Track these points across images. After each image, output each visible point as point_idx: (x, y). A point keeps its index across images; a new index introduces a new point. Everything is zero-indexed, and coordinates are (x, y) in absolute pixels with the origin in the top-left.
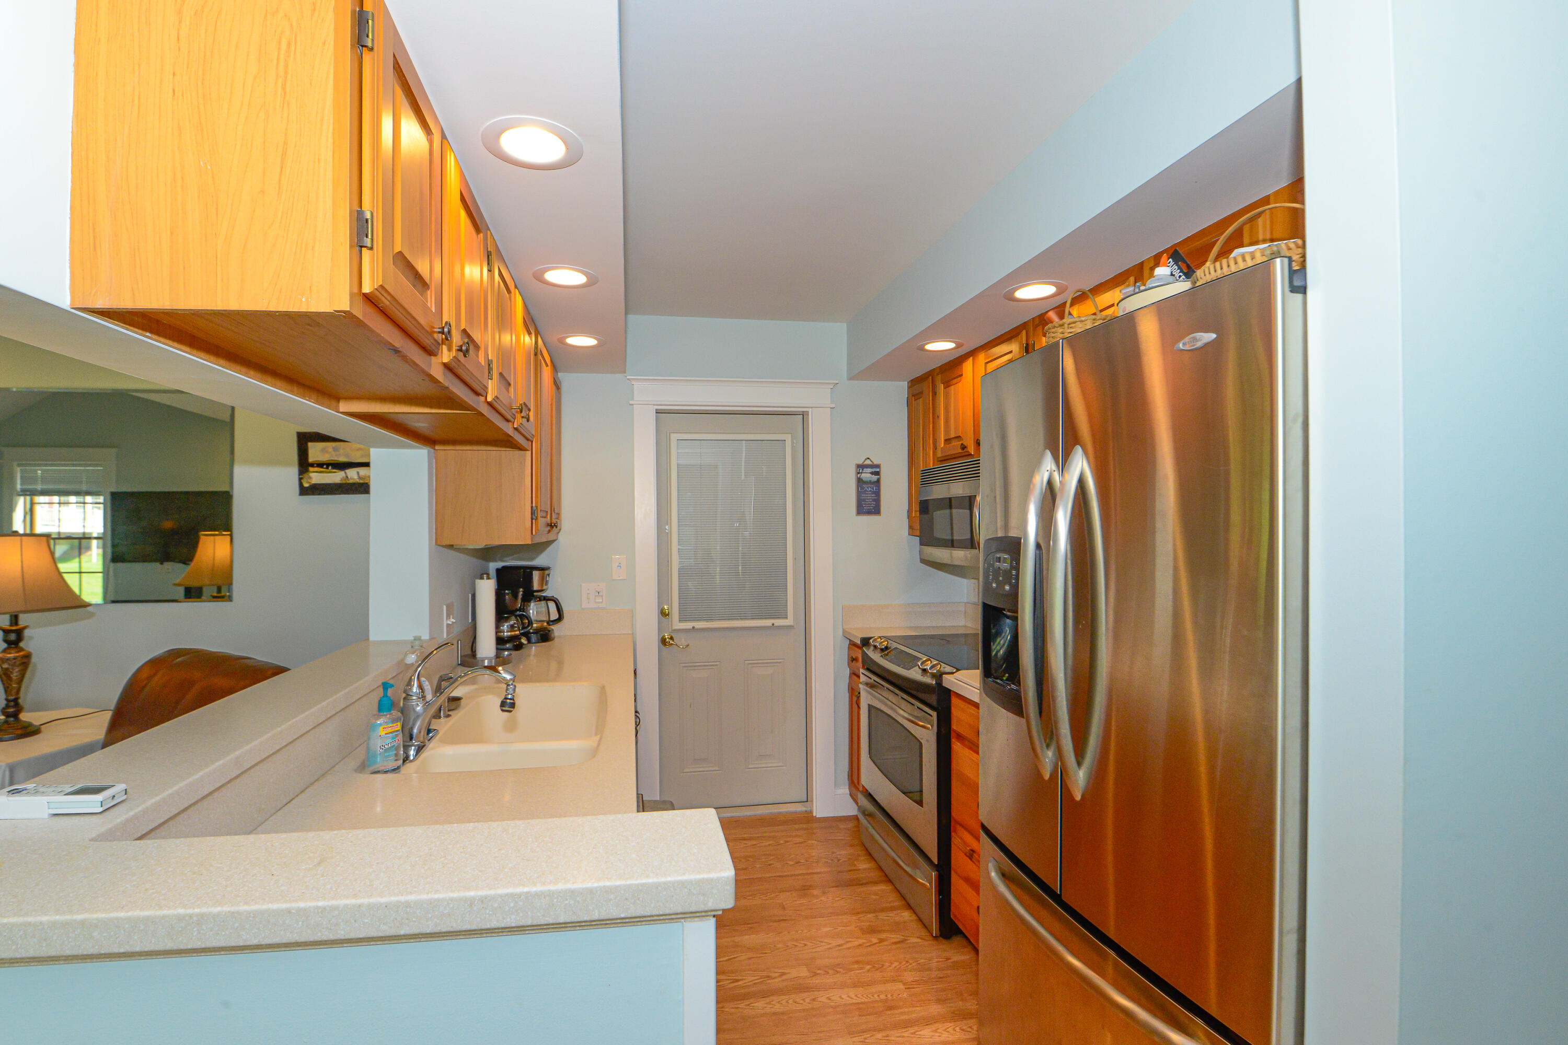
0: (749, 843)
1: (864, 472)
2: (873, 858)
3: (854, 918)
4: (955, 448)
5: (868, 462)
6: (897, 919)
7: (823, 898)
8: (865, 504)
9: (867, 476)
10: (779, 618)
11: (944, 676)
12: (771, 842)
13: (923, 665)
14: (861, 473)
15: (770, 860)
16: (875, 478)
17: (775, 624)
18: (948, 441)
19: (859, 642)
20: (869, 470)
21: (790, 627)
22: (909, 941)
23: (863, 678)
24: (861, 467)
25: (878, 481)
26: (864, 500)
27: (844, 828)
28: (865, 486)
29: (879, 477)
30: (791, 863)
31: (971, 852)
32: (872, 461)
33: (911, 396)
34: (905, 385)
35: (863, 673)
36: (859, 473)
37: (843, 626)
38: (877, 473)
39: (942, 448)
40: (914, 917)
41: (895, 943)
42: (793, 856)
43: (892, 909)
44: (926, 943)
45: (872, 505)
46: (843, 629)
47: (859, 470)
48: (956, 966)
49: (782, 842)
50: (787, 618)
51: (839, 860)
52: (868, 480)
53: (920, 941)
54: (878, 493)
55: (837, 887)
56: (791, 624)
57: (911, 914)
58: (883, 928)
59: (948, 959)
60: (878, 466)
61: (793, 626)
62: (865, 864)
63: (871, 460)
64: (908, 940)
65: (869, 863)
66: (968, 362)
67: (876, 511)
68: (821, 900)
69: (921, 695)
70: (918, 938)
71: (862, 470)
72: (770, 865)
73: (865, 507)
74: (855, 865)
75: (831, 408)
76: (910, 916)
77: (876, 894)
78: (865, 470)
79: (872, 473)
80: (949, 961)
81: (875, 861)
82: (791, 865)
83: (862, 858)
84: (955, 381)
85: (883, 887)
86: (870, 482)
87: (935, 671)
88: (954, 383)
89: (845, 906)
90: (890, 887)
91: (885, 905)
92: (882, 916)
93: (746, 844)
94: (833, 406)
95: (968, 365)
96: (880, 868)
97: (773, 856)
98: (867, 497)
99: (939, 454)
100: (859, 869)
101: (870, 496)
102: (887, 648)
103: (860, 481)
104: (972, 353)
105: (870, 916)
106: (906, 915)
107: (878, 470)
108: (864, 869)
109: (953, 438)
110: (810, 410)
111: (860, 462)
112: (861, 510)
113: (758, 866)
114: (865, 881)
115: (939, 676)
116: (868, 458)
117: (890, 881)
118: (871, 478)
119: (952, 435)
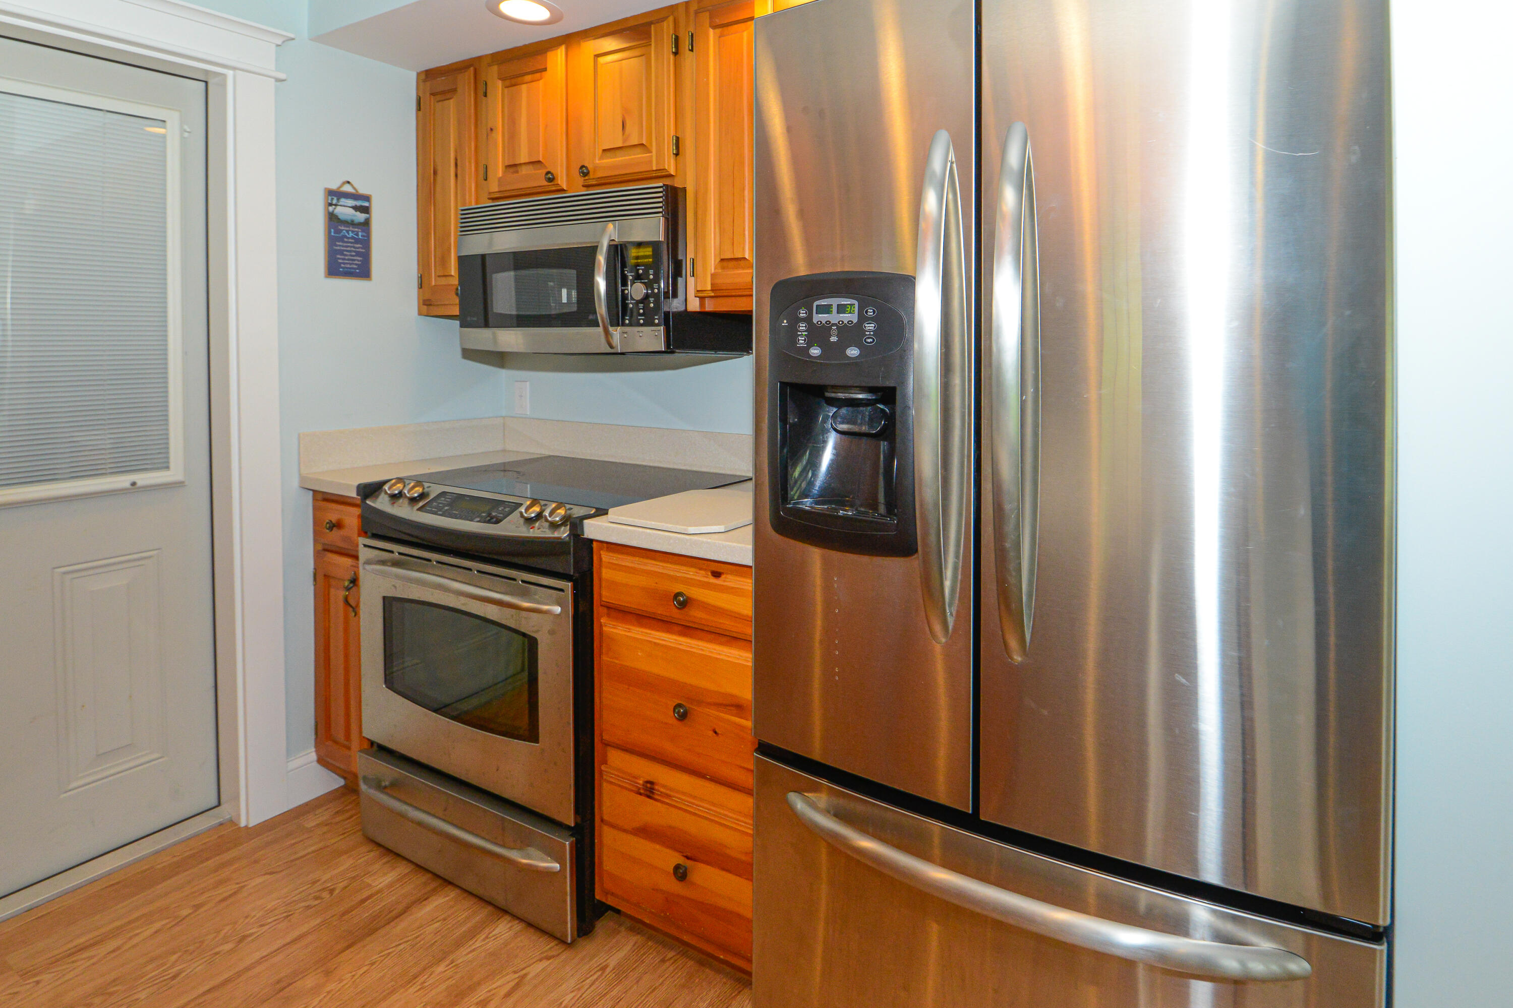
0: (102, 950)
1: (339, 204)
2: (398, 855)
3: (412, 990)
4: (535, 178)
5: (347, 189)
6: (491, 945)
7: (331, 986)
8: (343, 259)
9: (345, 211)
10: (146, 469)
11: (586, 522)
12: (157, 925)
13: (528, 512)
14: (336, 205)
15: (172, 967)
16: (361, 217)
17: (140, 483)
18: (512, 167)
19: (353, 494)
20: (351, 202)
21: (179, 484)
22: (529, 977)
23: (364, 554)
24: (334, 195)
25: (366, 224)
26: (341, 252)
27: (318, 825)
28: (343, 228)
29: (368, 215)
30: (227, 947)
31: (649, 785)
32: (354, 188)
33: (428, 94)
34: (412, 77)
35: (365, 546)
36: (331, 205)
37: (299, 470)
38: (366, 210)
39: (500, 179)
40: (518, 926)
41: (508, 995)
42: (227, 928)
43: (472, 934)
44: (556, 962)
45: (356, 262)
46: (300, 474)
47: (332, 199)
48: (621, 972)
49: (185, 912)
50: (168, 468)
51: (332, 891)
52: (349, 218)
53: (545, 963)
54: (366, 243)
55: (349, 947)
56: (179, 477)
57: (509, 925)
58: (475, 979)
59: (603, 969)
60: (367, 198)
61: (183, 482)
62: (385, 874)
63: (352, 185)
64: (525, 975)
65: (394, 869)
66: (559, 51)
67: (363, 272)
68: (329, 992)
69: (532, 562)
70: (541, 960)
71: (338, 200)
72: (174, 978)
73: (344, 263)
74: (369, 885)
75: (278, 80)
76: (510, 928)
77: (433, 920)
78: (343, 201)
79: (356, 208)
80: (608, 970)
81: (404, 858)
82: (231, 951)
83: (377, 866)
84: (528, 78)
85: (443, 900)
86: (352, 224)
87: (557, 519)
88: (525, 81)
89: (383, 976)
90: (453, 893)
91: (458, 933)
92: (462, 956)
93: (92, 957)
94: (282, 76)
95: (557, 58)
96: (420, 868)
97: (174, 953)
98: (347, 247)
99: (494, 187)
100: (380, 891)
101: (351, 247)
102: (422, 496)
103: (333, 220)
104: (569, 40)
105: (441, 968)
106: (504, 929)
107: (366, 204)
108: (390, 885)
109: (525, 164)
110: (230, 73)
111: (334, 186)
112: (334, 269)
113: (142, 995)
114: (401, 907)
115: (576, 525)
116: (348, 182)
117: (448, 882)
118: (354, 216)
119: (523, 158)
